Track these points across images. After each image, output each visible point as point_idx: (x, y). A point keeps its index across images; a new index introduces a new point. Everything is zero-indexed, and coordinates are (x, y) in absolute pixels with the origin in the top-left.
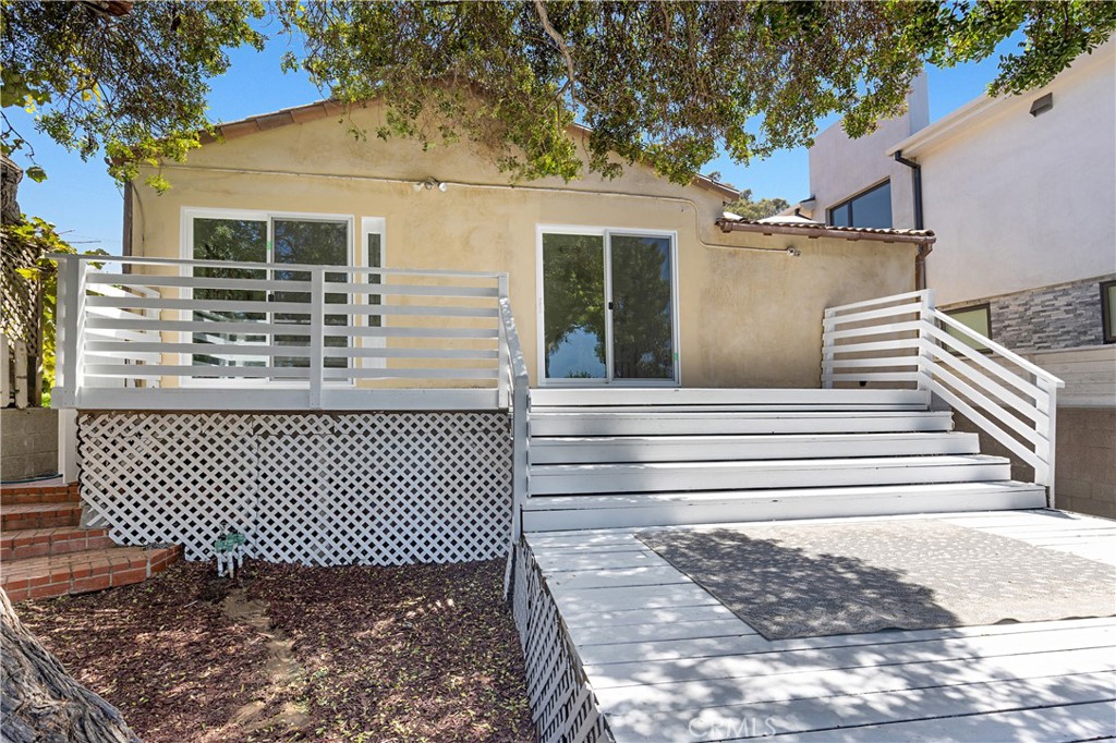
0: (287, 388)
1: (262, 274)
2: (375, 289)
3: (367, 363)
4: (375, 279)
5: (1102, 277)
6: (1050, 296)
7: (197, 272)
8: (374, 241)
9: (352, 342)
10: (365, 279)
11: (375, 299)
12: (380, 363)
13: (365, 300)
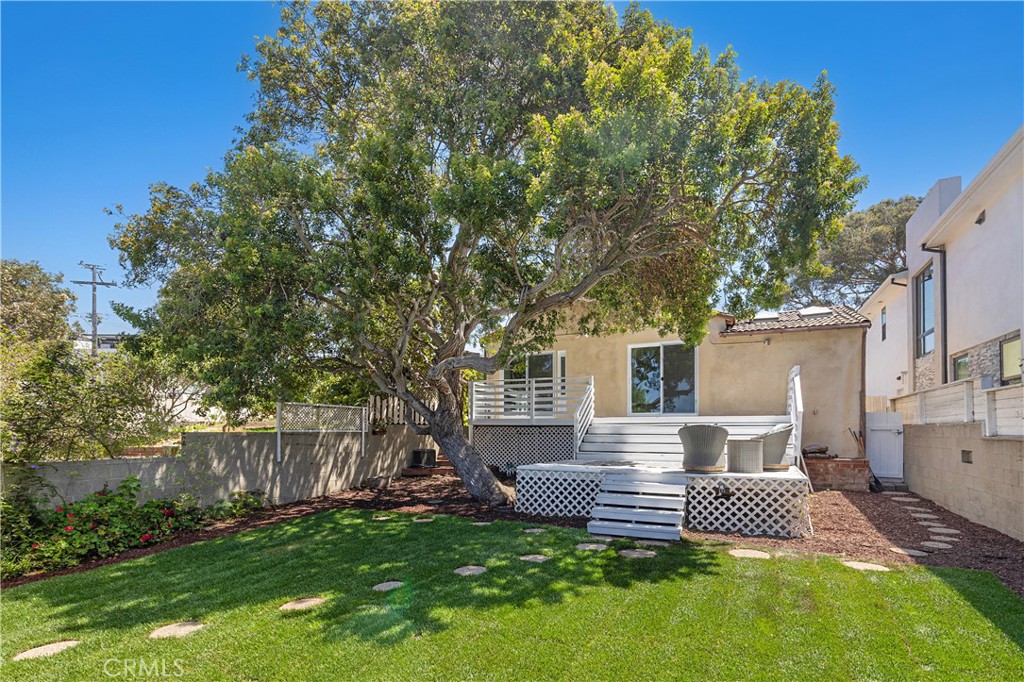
0: (538, 418)
1: (524, 382)
2: (563, 384)
3: (559, 409)
4: (563, 381)
5: (999, 338)
6: (985, 350)
7: (505, 383)
8: (563, 359)
9: (555, 402)
10: (559, 381)
11: (563, 388)
12: (565, 409)
13: (559, 388)
